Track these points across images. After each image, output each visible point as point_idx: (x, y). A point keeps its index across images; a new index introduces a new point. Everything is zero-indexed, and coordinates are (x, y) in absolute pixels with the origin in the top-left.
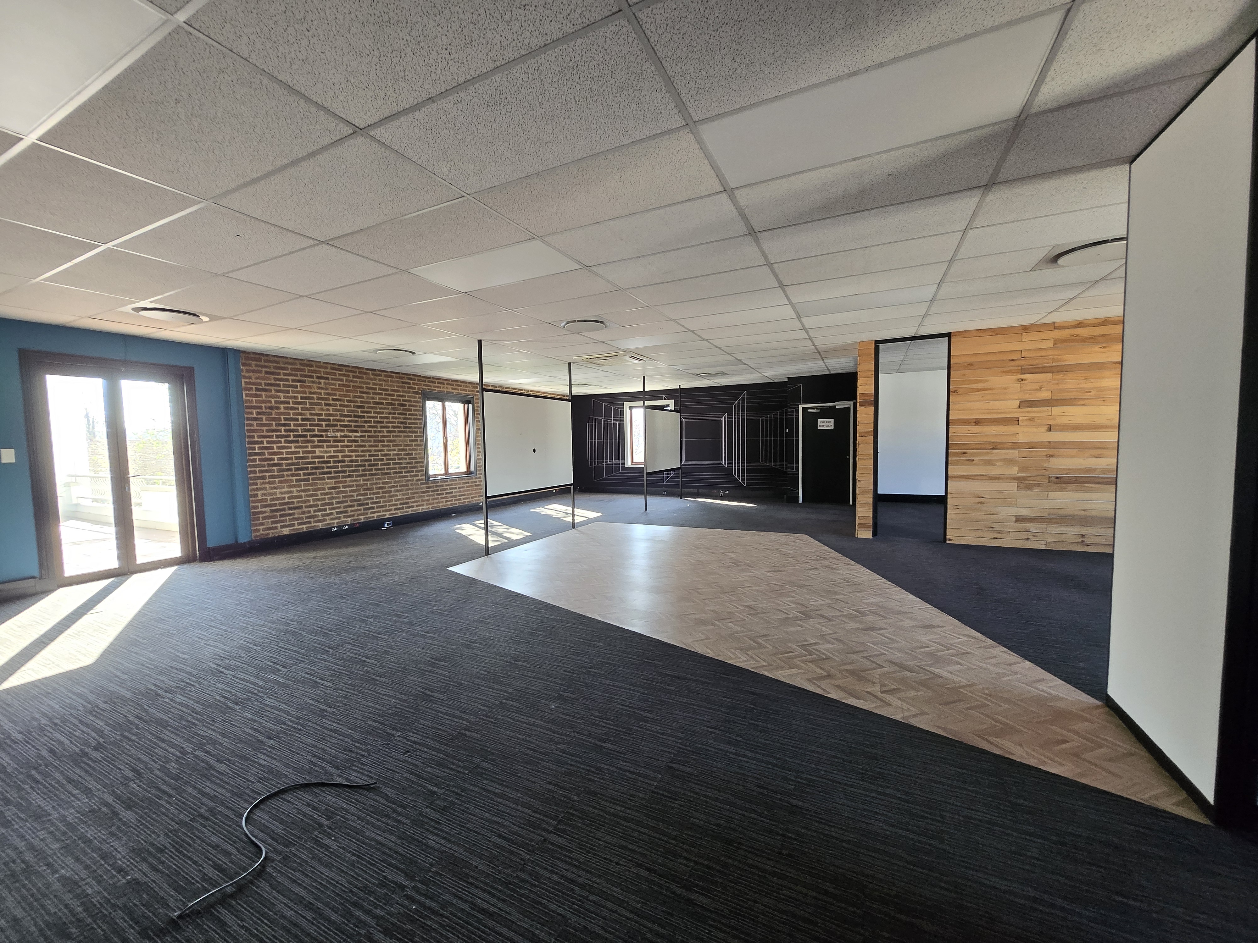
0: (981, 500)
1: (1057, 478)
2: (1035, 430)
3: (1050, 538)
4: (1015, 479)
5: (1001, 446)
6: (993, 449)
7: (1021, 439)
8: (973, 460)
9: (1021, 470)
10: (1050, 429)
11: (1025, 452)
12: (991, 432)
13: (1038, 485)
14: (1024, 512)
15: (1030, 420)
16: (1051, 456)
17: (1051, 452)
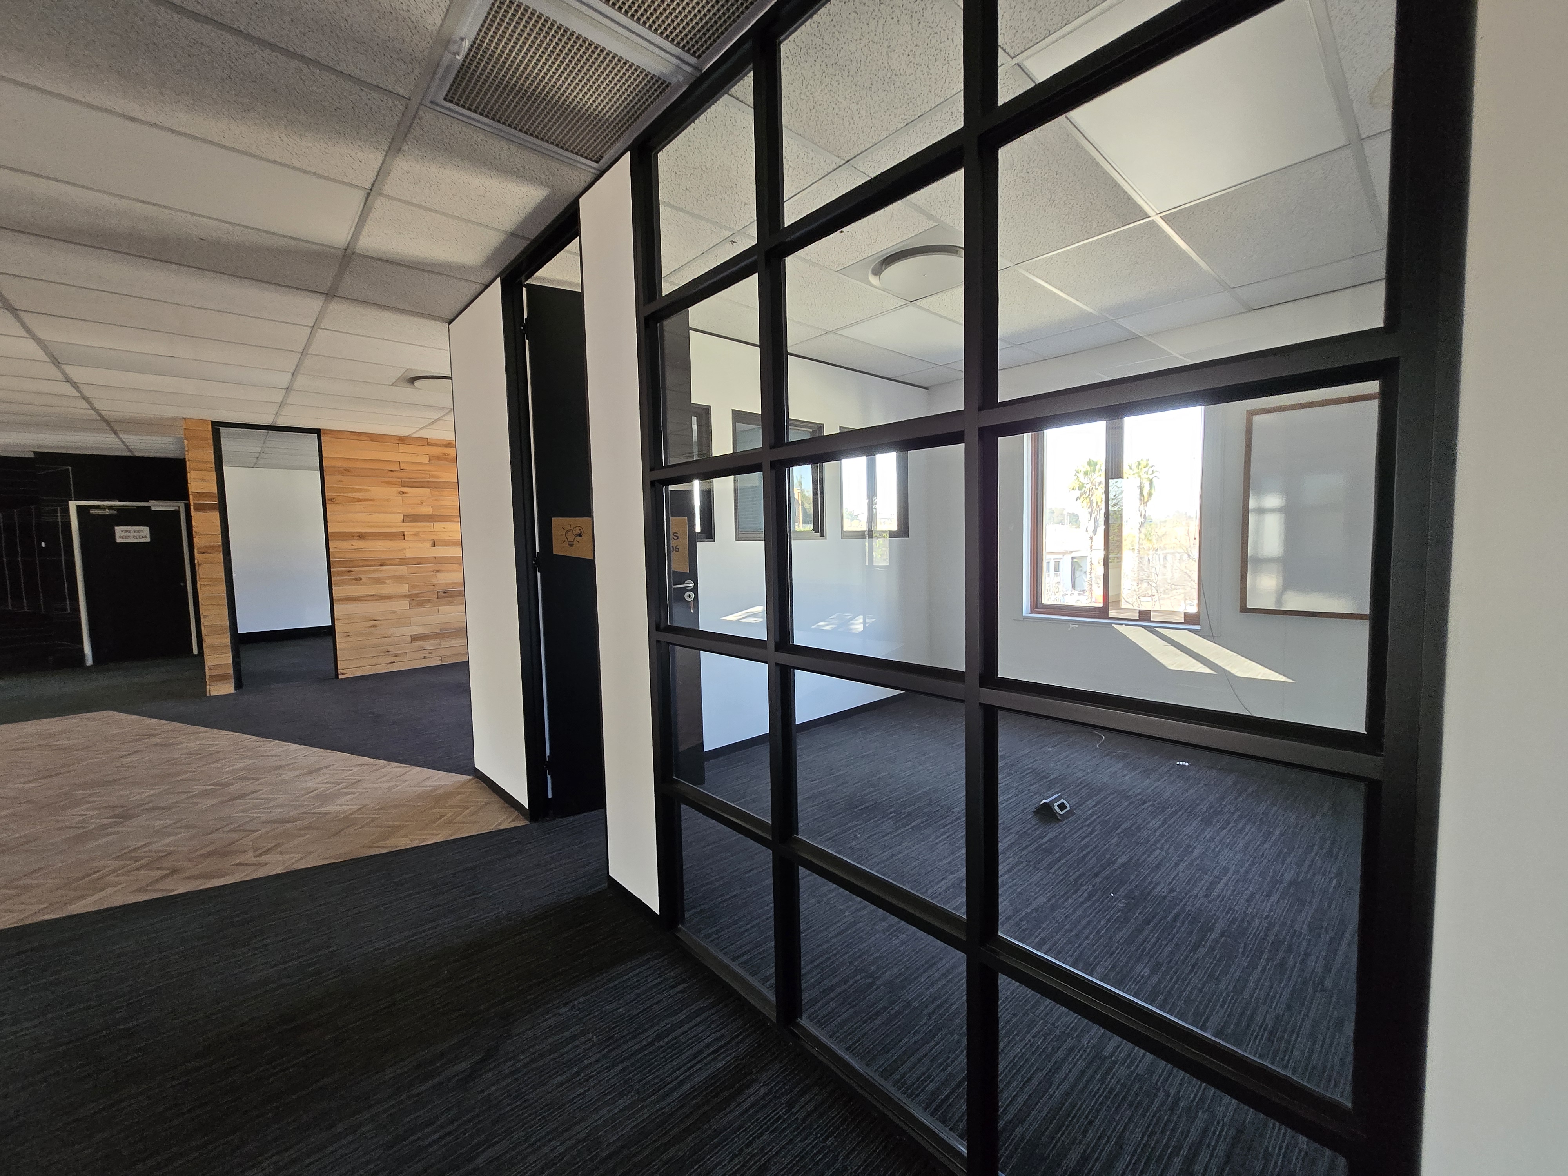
0: (373, 622)
1: (445, 593)
2: (421, 545)
3: (443, 653)
4: (405, 596)
5: (388, 562)
6: (381, 565)
7: (409, 555)
8: (361, 579)
9: (412, 587)
10: (434, 545)
11: (413, 568)
12: (377, 548)
13: (429, 601)
14: (418, 630)
15: (414, 535)
16: (438, 571)
17: (437, 567)
